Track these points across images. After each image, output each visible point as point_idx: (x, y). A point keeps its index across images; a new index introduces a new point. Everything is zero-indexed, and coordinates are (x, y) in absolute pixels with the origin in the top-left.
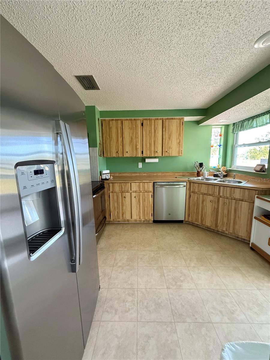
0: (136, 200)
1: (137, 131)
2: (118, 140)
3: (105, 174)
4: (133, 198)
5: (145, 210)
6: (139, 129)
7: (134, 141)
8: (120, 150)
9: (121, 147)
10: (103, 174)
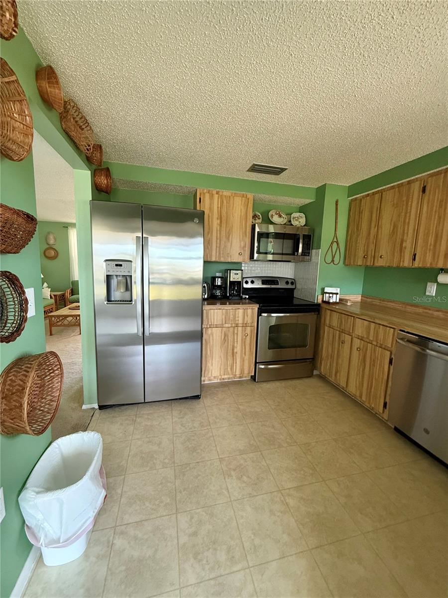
0: (359, 355)
1: (409, 208)
2: (369, 234)
3: (329, 293)
4: (355, 348)
5: (371, 386)
6: (414, 204)
7: (400, 231)
8: (369, 253)
9: (372, 247)
10: (326, 293)
